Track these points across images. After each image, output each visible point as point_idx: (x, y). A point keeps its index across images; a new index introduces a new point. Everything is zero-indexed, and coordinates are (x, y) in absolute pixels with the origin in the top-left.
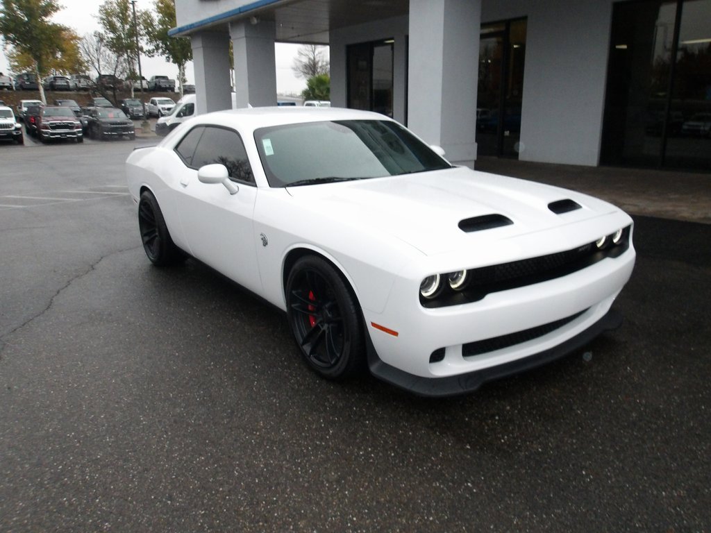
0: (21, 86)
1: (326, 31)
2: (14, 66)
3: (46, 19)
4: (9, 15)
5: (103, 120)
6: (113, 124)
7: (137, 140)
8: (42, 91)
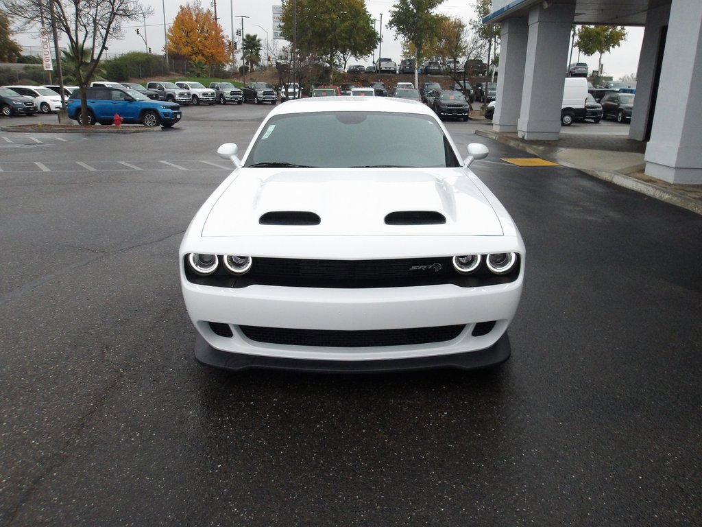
0: (403, 70)
1: (645, 11)
2: (406, 52)
3: (431, 11)
4: (402, 9)
5: (443, 102)
6: (451, 106)
7: (469, 121)
8: (416, 75)
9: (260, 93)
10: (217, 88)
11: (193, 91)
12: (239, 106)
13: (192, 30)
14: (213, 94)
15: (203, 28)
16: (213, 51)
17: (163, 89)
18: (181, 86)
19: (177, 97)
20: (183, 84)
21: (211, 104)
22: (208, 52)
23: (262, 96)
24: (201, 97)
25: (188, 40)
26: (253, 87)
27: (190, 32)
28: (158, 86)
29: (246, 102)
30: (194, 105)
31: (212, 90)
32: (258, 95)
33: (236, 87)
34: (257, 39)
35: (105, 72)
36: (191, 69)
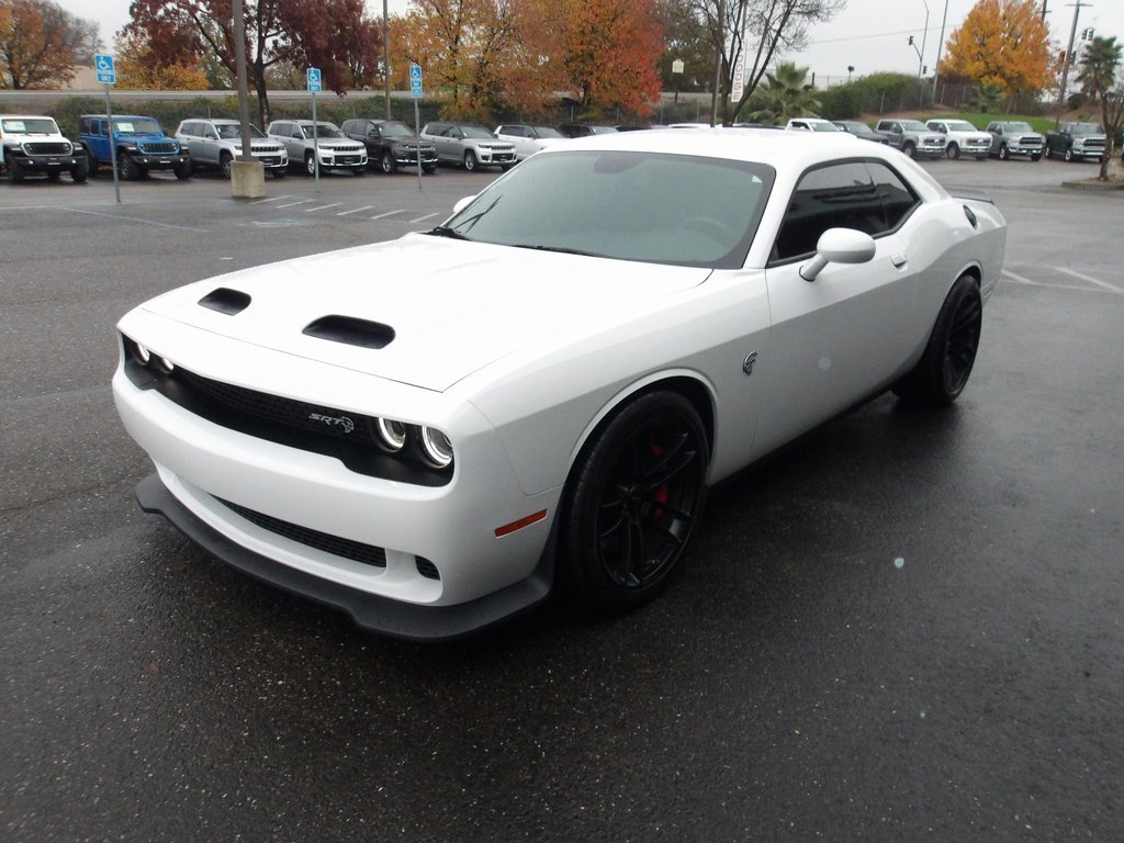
9: (1079, 144)
10: (1000, 132)
11: (952, 136)
12: (1034, 165)
13: (992, 33)
14: (986, 142)
15: (1014, 28)
16: (1023, 68)
17: (901, 132)
18: (934, 127)
19: (921, 145)
20: (937, 124)
21: (980, 157)
22: (1013, 70)
23: (1082, 148)
24: (963, 146)
25: (983, 50)
26: (1069, 130)
27: (988, 37)
28: (895, 126)
29: (1051, 157)
30: (949, 159)
31: (987, 135)
32: (1075, 146)
33: (1035, 130)
34: (1115, 44)
35: (819, 104)
36: (973, 100)
